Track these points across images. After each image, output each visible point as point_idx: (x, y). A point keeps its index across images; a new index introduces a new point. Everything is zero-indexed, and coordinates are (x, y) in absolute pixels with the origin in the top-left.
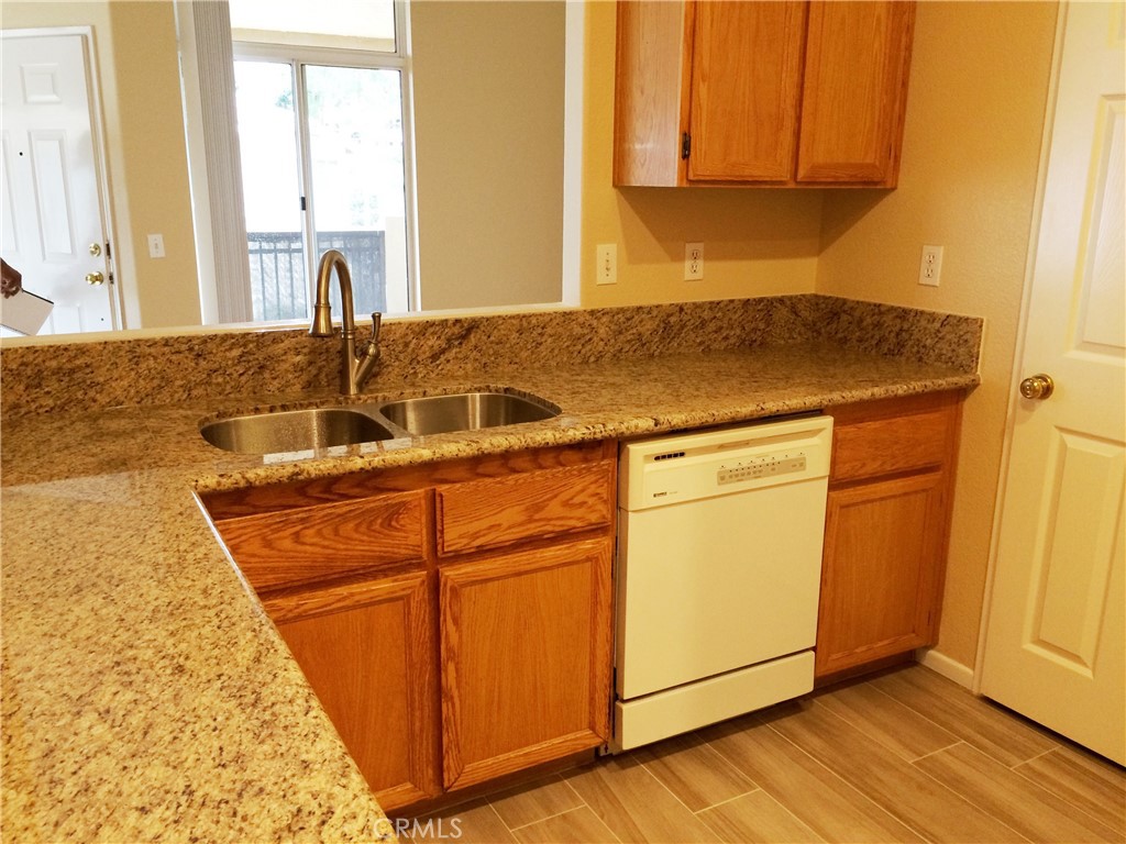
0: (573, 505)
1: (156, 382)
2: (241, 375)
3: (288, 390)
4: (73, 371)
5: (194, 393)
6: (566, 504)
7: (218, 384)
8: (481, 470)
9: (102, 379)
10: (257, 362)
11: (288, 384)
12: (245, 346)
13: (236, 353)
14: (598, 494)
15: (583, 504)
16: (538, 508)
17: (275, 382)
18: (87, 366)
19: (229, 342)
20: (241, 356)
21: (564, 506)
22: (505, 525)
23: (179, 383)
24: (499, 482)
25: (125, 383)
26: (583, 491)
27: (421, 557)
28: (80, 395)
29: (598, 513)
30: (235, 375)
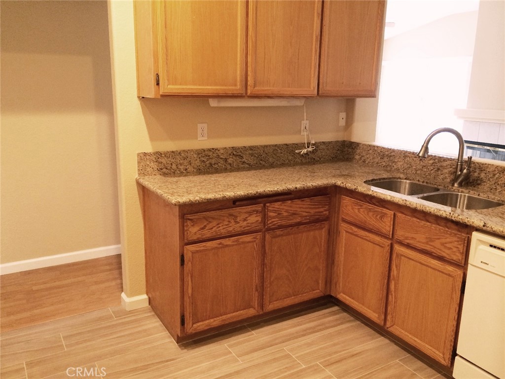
0: (446, 247)
1: (409, 165)
2: (432, 170)
3: (445, 180)
4: (390, 156)
5: (418, 172)
6: (442, 244)
7: (425, 171)
8: (415, 215)
9: (396, 161)
10: (437, 167)
11: (446, 178)
12: (435, 160)
13: (431, 162)
14: (458, 248)
15: (450, 249)
16: (431, 240)
17: (441, 176)
18: (394, 156)
19: (430, 158)
20: (433, 163)
21: (442, 245)
22: (418, 240)
23: (414, 167)
24: (418, 222)
25: (401, 163)
26: (451, 242)
27: (389, 236)
28: (391, 164)
29: (458, 257)
30: (430, 169)
